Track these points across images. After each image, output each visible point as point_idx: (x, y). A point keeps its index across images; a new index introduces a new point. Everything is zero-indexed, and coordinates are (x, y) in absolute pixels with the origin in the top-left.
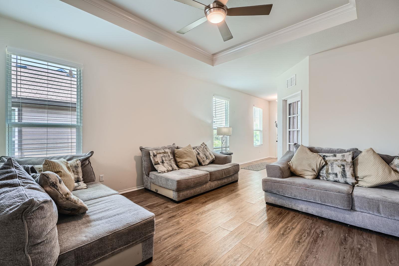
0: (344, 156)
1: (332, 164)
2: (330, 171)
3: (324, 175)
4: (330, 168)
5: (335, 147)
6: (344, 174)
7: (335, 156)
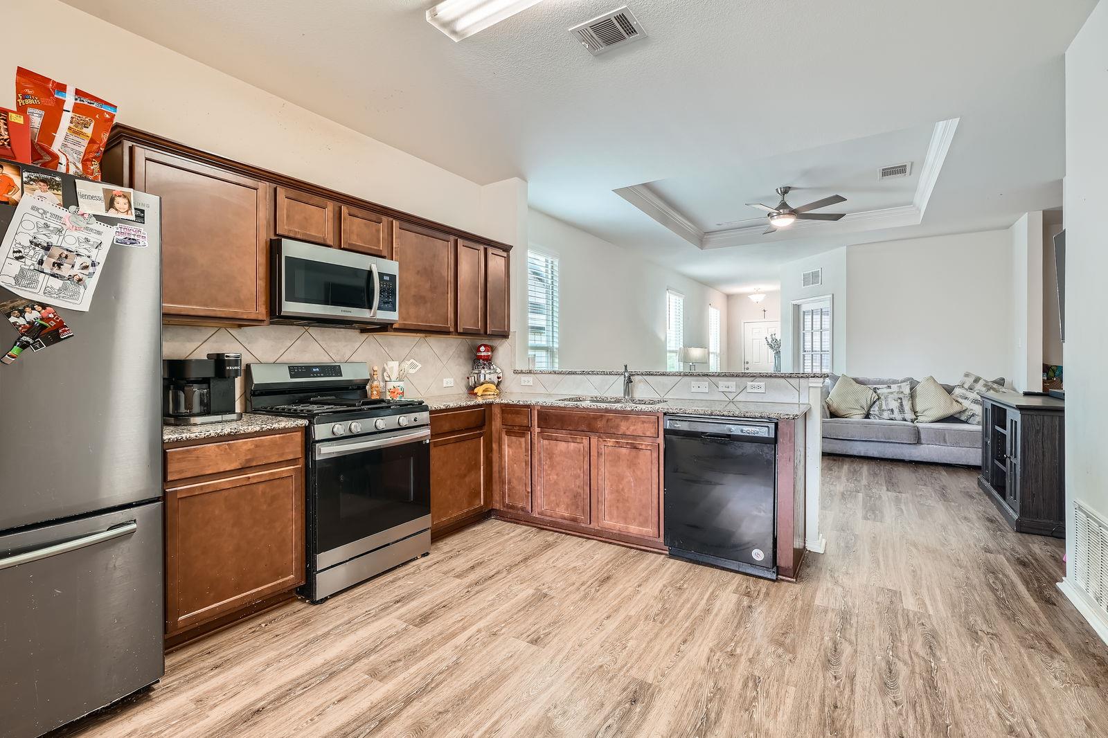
0: (900, 387)
1: (886, 398)
2: (884, 407)
3: (875, 413)
4: (884, 402)
5: (885, 377)
6: (902, 410)
7: (889, 387)
